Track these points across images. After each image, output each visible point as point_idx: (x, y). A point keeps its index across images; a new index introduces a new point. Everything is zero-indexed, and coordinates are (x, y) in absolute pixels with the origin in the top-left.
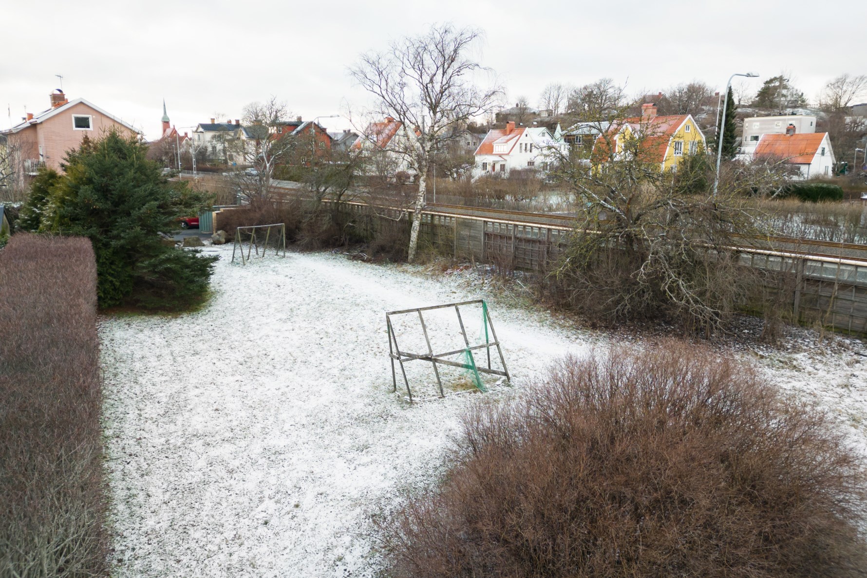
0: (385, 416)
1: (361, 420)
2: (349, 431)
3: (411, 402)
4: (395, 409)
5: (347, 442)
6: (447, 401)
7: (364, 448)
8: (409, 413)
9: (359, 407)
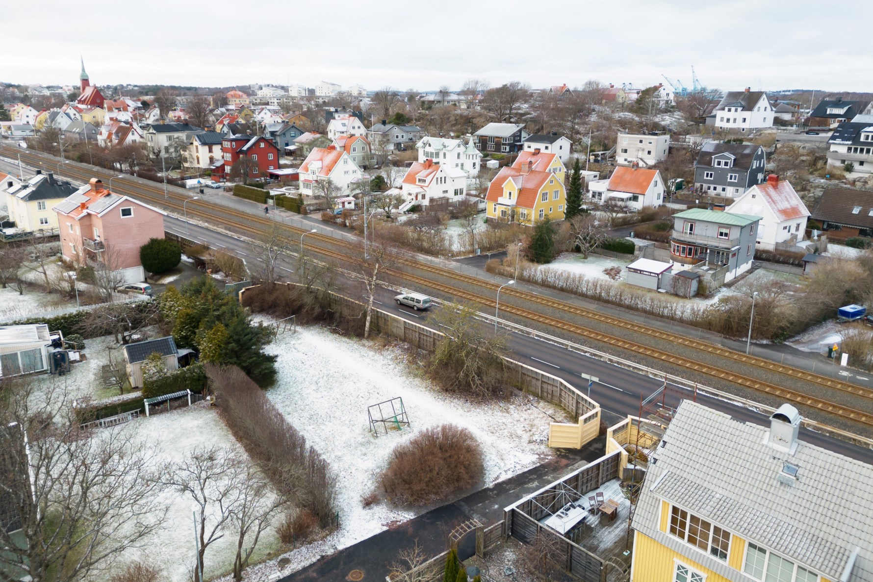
0: (369, 442)
1: (362, 444)
2: (359, 448)
3: (377, 437)
4: (372, 440)
5: (359, 453)
6: (389, 435)
7: (365, 454)
8: (377, 441)
9: (360, 439)
